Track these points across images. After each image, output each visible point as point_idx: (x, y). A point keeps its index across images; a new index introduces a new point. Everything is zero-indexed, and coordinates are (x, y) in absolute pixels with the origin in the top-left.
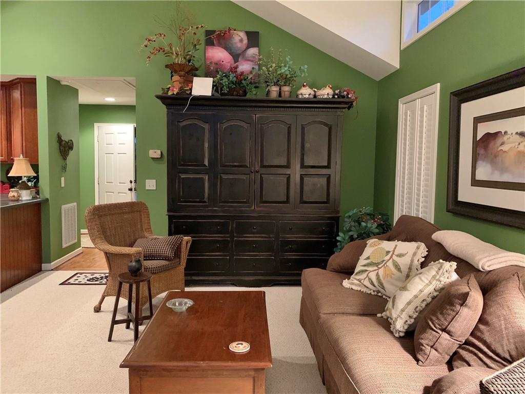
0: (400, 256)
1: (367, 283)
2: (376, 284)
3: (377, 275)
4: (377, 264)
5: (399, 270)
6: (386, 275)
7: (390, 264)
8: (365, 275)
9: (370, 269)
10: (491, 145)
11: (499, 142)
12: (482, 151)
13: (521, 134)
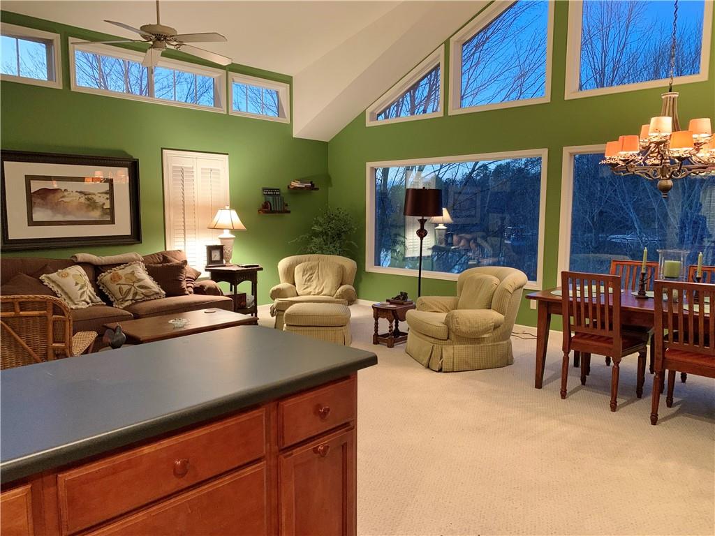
10: (51, 196)
11: (59, 195)
12: (39, 201)
13: (81, 192)
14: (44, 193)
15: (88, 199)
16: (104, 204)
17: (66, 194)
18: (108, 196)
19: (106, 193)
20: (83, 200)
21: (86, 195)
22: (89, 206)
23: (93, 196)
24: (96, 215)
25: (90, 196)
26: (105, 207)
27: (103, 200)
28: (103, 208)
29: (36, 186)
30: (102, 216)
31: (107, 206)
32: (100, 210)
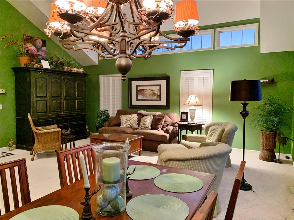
0: (134, 117)
1: (128, 125)
2: (131, 125)
3: (130, 123)
4: (129, 120)
5: (134, 120)
6: (132, 122)
7: (132, 119)
8: (127, 123)
9: (128, 122)
10: (142, 91)
11: (145, 91)
12: (139, 93)
13: (151, 90)
14: (141, 90)
15: (153, 92)
16: (158, 94)
17: (146, 90)
18: (159, 91)
19: (159, 90)
20: (151, 92)
21: (152, 91)
22: (153, 95)
23: (154, 91)
24: (155, 98)
25: (153, 91)
26: (158, 95)
27: (157, 92)
28: (157, 95)
29: (139, 88)
30: (157, 98)
31: (159, 95)
32: (156, 96)
